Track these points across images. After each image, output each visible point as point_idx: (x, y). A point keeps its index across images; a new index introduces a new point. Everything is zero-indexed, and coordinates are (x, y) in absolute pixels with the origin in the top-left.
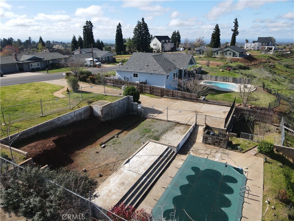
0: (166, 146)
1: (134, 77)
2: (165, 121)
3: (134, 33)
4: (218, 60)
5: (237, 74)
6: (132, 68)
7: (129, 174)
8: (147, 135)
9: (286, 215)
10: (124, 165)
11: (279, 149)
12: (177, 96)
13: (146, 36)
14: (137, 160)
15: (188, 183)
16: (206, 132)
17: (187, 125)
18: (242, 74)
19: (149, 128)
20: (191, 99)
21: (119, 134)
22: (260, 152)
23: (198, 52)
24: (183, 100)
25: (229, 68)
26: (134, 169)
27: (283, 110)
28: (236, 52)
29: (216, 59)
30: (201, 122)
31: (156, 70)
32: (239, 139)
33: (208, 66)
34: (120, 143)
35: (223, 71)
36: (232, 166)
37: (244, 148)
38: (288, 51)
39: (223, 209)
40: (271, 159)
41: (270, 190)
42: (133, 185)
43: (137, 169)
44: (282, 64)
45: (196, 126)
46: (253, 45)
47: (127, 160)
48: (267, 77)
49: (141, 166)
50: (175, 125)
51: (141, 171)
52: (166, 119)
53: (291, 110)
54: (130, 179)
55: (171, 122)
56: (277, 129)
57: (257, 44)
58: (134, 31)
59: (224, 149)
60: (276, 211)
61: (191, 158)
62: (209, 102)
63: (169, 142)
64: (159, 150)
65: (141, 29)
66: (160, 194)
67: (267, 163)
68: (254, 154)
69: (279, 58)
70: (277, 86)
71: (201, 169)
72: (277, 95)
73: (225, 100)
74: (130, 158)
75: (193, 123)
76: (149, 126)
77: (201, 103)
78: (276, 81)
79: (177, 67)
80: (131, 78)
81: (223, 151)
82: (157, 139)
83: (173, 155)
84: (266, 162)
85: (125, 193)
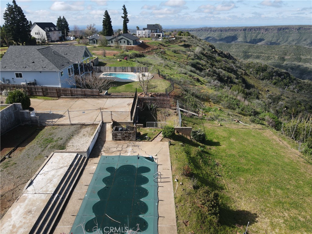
0: (75, 154)
1: (17, 77)
2: (68, 125)
3: (5, 19)
4: (113, 49)
5: (134, 62)
6: (11, 66)
7: (35, 198)
8: (49, 146)
9: (191, 186)
10: (26, 189)
11: (179, 130)
12: (77, 95)
13: (22, 23)
14: (42, 179)
15: (105, 185)
16: (114, 128)
17: (93, 125)
18: (138, 62)
19: (50, 137)
20: (93, 96)
21: (11, 153)
22: (165, 137)
23: (92, 41)
24: (84, 98)
25: (126, 57)
26: (41, 190)
27: (177, 94)
28: (130, 40)
29: (112, 48)
30: (107, 119)
31: (45, 67)
32: (145, 128)
33: (105, 56)
34: (16, 164)
35: (120, 61)
36: (143, 157)
37: (151, 136)
38: (174, 38)
39: (142, 200)
40: (174, 141)
41: (177, 169)
42: (43, 209)
43: (44, 189)
44: (170, 50)
45: (103, 124)
46: (144, 32)
47: (29, 181)
48: (161, 63)
49: (48, 184)
50: (81, 128)
51: (50, 190)
52: (69, 123)
53: (183, 92)
54: (38, 204)
55: (76, 125)
56: (175, 112)
57: (147, 31)
58: (4, 16)
59: (134, 142)
60: (183, 186)
61: (104, 159)
62: (112, 96)
63: (78, 148)
64: (68, 160)
65: (14, 14)
66: (78, 207)
67: (172, 146)
68: (160, 140)
69: (167, 44)
70: (170, 71)
71: (116, 168)
72: (170, 80)
73: (127, 92)
74: (33, 178)
75: (100, 121)
76: (50, 135)
77: (104, 98)
78: (168, 66)
79: (71, 61)
80: (13, 79)
81: (133, 144)
82: (62, 147)
83: (85, 161)
84: (171, 144)
85: (35, 222)
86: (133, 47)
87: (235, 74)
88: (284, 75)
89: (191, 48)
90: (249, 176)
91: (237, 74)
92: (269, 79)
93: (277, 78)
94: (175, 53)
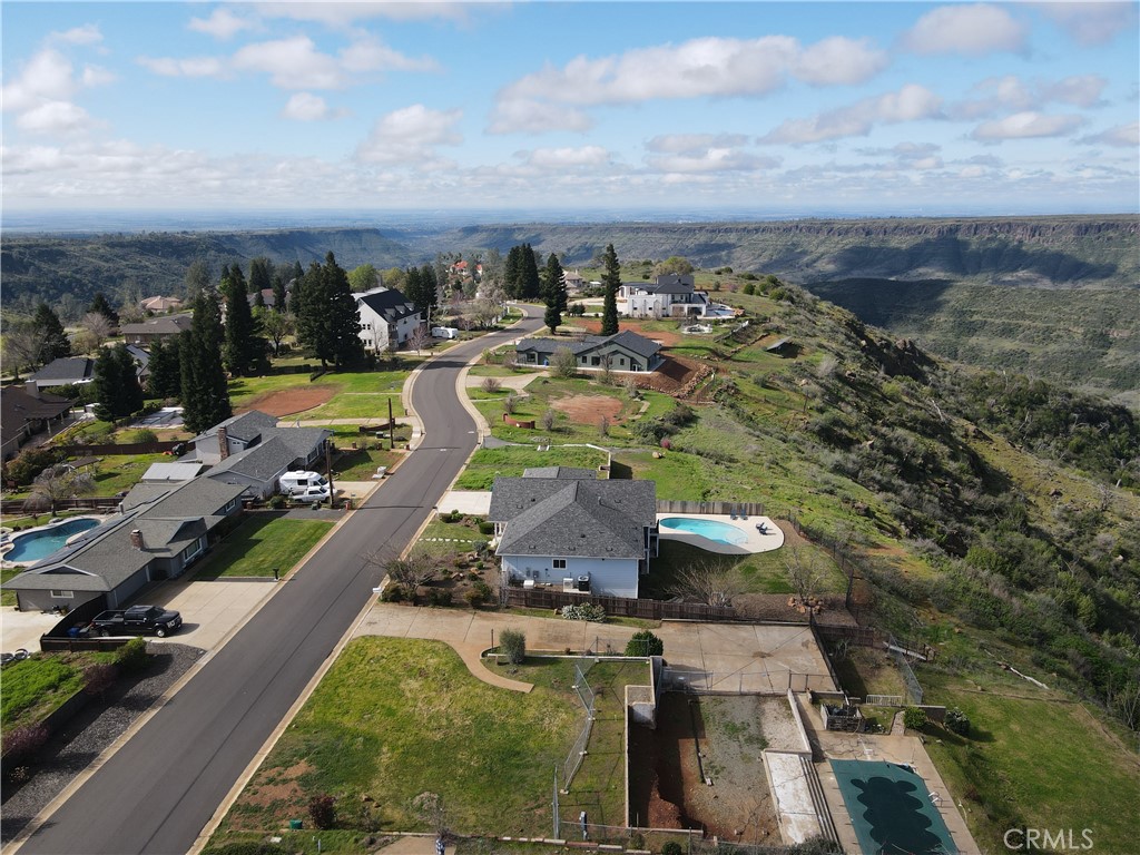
0: (794, 755)
1: (554, 567)
2: (733, 694)
4: (594, 388)
6: (545, 545)
8: (742, 738)
10: (777, 805)
14: (785, 793)
15: (866, 807)
16: (825, 708)
17: (774, 696)
18: (699, 453)
19: (727, 720)
20: (723, 619)
21: (698, 748)
22: (910, 727)
23: (524, 356)
24: (708, 623)
26: (797, 809)
28: (638, 358)
31: (612, 549)
32: (866, 706)
34: (724, 767)
36: (894, 765)
37: (884, 724)
38: (743, 318)
39: (927, 830)
40: (927, 736)
41: (953, 788)
44: (747, 375)
49: (800, 801)
50: (760, 701)
51: (807, 809)
52: (736, 689)
54: (809, 826)
55: (747, 695)
60: (975, 814)
61: (837, 765)
64: (792, 765)
67: (927, 745)
68: (902, 732)
69: (731, 350)
71: (864, 781)
74: (773, 791)
75: (786, 690)
76: (723, 715)
80: (546, 569)
81: (865, 740)
82: (762, 742)
83: (814, 769)
86: (649, 379)
87: (945, 443)
88: (1109, 417)
89: (800, 359)
90: (1057, 802)
91: (951, 438)
92: (1056, 435)
93: (1086, 428)
94: (764, 386)
